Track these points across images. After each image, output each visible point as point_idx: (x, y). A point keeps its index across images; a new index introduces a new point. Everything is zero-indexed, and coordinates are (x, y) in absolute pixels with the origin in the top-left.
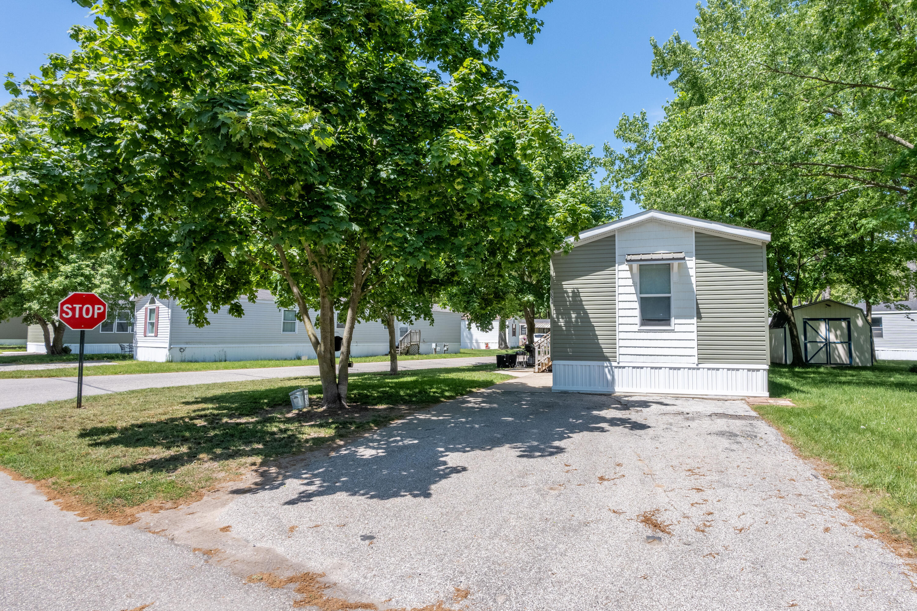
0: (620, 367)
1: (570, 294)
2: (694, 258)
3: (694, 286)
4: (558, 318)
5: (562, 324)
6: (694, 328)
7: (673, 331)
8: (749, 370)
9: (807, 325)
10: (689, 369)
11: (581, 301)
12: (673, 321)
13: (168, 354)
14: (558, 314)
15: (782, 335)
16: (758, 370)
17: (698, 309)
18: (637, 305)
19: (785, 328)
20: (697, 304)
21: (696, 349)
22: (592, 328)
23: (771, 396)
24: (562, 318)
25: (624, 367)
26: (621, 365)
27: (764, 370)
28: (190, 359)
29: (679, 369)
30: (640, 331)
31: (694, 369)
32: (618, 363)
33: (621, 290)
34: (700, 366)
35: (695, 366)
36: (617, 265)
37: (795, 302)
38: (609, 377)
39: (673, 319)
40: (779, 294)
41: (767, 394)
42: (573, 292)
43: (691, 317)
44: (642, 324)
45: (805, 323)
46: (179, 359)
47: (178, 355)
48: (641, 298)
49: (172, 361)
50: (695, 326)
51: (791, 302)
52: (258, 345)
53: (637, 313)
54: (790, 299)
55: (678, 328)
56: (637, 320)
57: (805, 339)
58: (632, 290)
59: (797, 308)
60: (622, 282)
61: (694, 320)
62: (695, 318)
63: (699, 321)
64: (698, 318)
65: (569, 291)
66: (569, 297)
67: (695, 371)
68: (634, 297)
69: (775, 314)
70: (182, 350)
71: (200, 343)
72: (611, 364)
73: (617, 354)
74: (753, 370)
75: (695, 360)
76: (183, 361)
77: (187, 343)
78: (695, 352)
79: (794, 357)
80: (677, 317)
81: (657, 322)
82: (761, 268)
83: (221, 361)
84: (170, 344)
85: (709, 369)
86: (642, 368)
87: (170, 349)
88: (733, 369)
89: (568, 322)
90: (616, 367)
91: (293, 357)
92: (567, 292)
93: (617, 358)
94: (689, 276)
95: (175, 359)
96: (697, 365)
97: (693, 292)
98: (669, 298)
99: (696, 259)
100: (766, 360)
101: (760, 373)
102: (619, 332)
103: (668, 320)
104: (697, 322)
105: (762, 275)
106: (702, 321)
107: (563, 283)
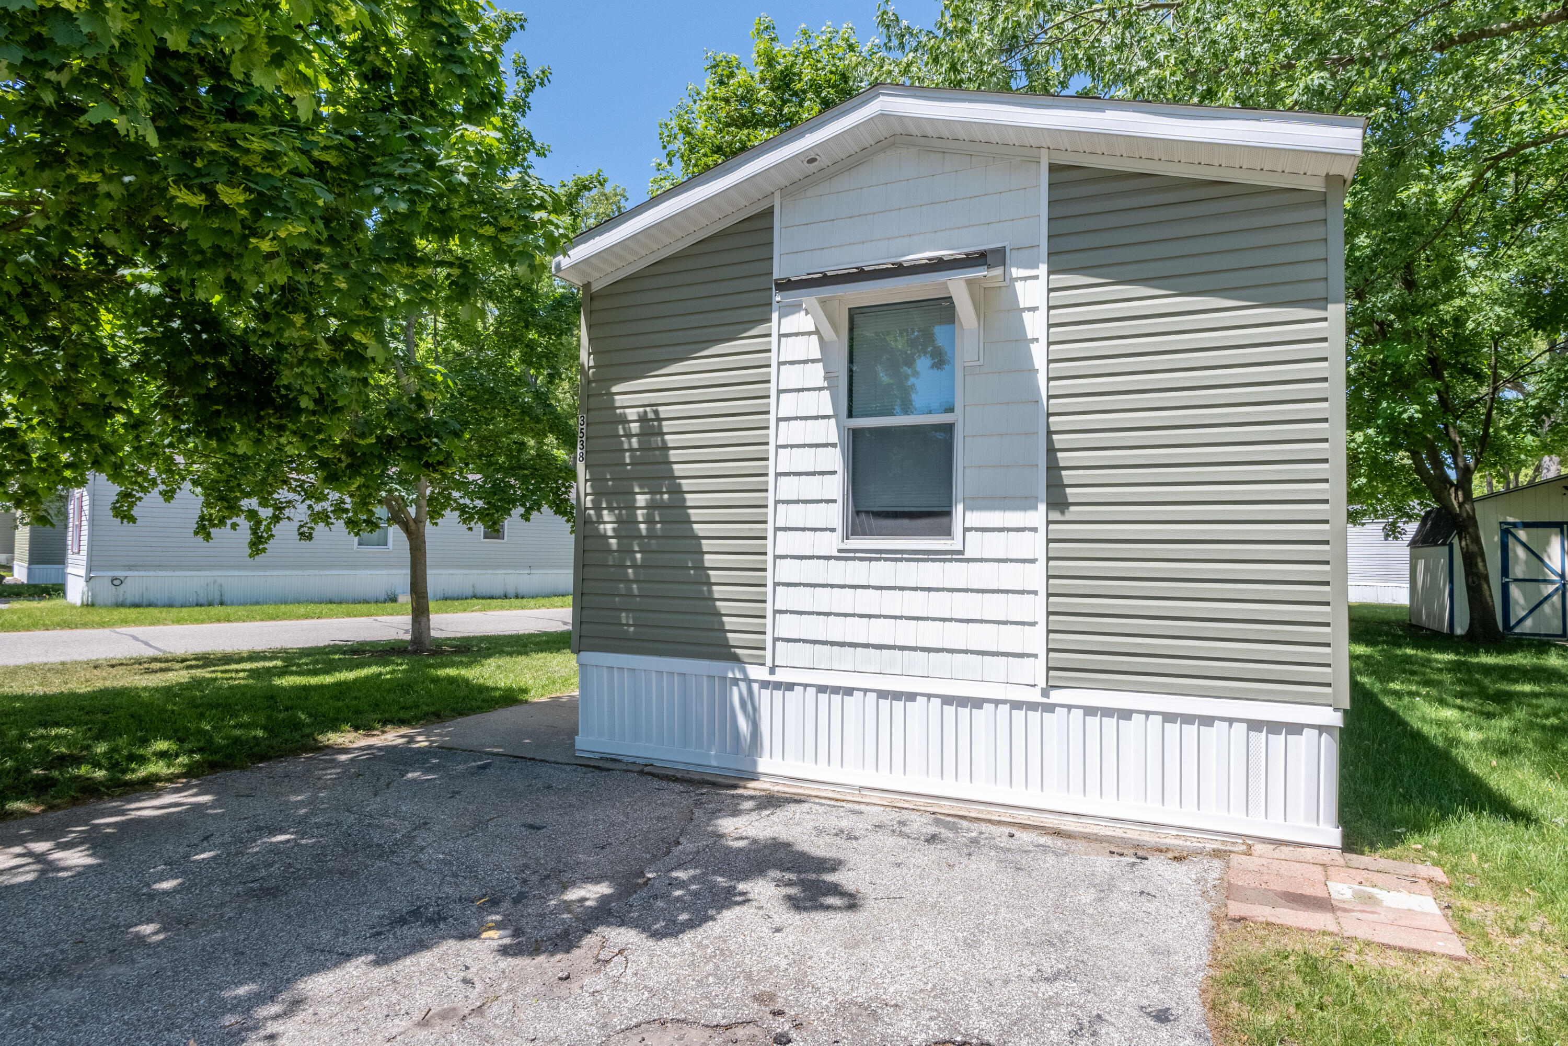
0: (777, 686)
1: (635, 427)
2: (1043, 268)
3: (1042, 378)
4: (598, 508)
5: (609, 529)
6: (1035, 545)
7: (956, 556)
8: (1255, 725)
9: (1511, 540)
10: (1016, 705)
11: (665, 448)
12: (961, 516)
13: (85, 589)
14: (598, 494)
15: (1443, 561)
16: (1295, 729)
17: (1053, 468)
18: (834, 459)
19: (1451, 546)
20: (1051, 450)
21: (1041, 628)
22: (694, 542)
23: (1351, 844)
24: (610, 509)
25: (790, 687)
26: (781, 676)
27: (1321, 729)
28: (137, 601)
29: (977, 703)
30: (845, 556)
31: (1032, 706)
32: (772, 671)
33: (788, 405)
34: (1056, 696)
35: (1035, 696)
36: (775, 316)
37: (1479, 486)
38: (743, 724)
39: (958, 510)
40: (1438, 464)
41: (1333, 835)
42: (643, 419)
43: (1027, 504)
44: (854, 529)
45: (1506, 531)
46: (110, 600)
47: (107, 592)
48: (856, 434)
49: (93, 605)
50: (1041, 536)
51: (1470, 482)
52: (300, 573)
53: (835, 487)
54: (1466, 474)
55: (975, 545)
56: (834, 515)
57: (1505, 571)
58: (823, 403)
59: (1483, 499)
60: (790, 377)
61: (1038, 516)
62: (1042, 507)
63: (1055, 516)
64: (1051, 506)
65: (632, 414)
66: (629, 436)
67: (1035, 716)
68: (829, 431)
69: (1428, 514)
70: (116, 582)
71: (160, 567)
72: (744, 671)
73: (769, 638)
74: (1274, 727)
75: (1036, 671)
76: (120, 605)
77: (130, 568)
78: (1036, 640)
79: (1472, 619)
80: (977, 503)
81: (906, 522)
82: (1318, 290)
83: (210, 604)
84: (90, 569)
85: (1090, 711)
86: (849, 691)
87: (89, 579)
88: (1187, 719)
89: (626, 524)
90: (765, 684)
91: (382, 597)
92: (624, 421)
93: (768, 653)
94: (1023, 341)
95: (99, 600)
96: (1045, 693)
97: (1037, 402)
98: (949, 429)
99: (1050, 273)
100: (1329, 685)
101: (1304, 743)
102: (776, 557)
103: (948, 514)
104: (1049, 522)
105: (1325, 319)
106: (1068, 517)
107: (615, 389)
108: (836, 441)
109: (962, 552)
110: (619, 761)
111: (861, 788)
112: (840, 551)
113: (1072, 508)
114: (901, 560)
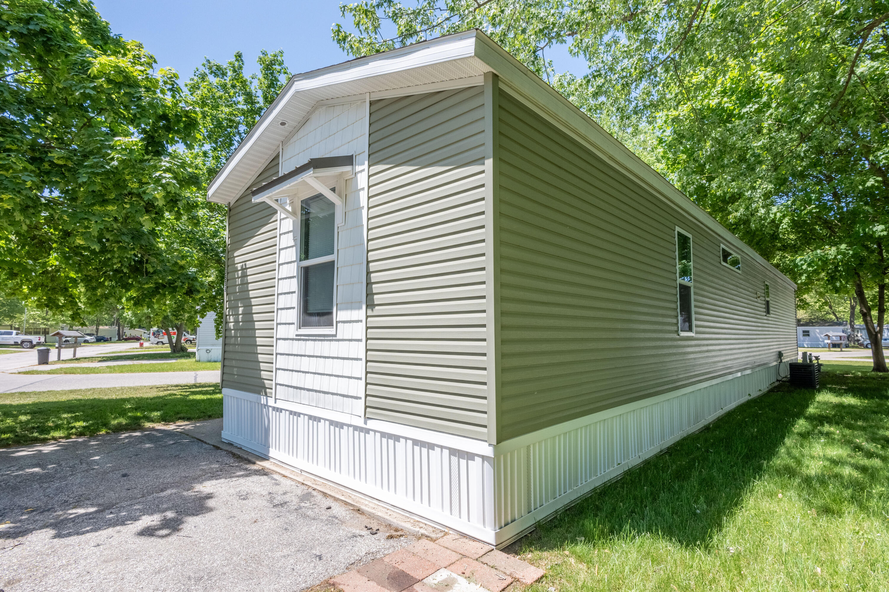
0: (277, 410)
1: (240, 273)
2: (367, 164)
3: (365, 229)
4: (229, 315)
5: (232, 325)
6: (362, 331)
7: (332, 338)
8: (453, 452)
10: (355, 428)
11: (248, 283)
12: (336, 315)
14: (229, 309)
16: (471, 456)
17: (369, 284)
18: (295, 285)
20: (368, 273)
21: (362, 381)
24: (233, 315)
25: (281, 410)
26: (278, 404)
27: (484, 458)
28: (216, 360)
29: (342, 427)
30: (299, 338)
31: (360, 429)
32: (274, 401)
33: (282, 257)
34: (371, 424)
35: (361, 423)
39: (335, 311)
41: (491, 535)
42: (242, 269)
43: (359, 305)
44: (302, 324)
46: (206, 359)
48: (302, 270)
49: (199, 361)
50: (363, 326)
53: (296, 300)
55: (341, 330)
56: (296, 316)
58: (293, 254)
60: (283, 242)
61: (360, 314)
62: (364, 308)
63: (370, 313)
64: (367, 307)
65: (239, 267)
66: (238, 278)
67: (362, 436)
68: (294, 269)
72: (267, 401)
73: (274, 383)
74: (462, 454)
75: (362, 408)
78: (358, 388)
80: (341, 307)
82: (481, 153)
85: (383, 434)
86: (299, 415)
89: (236, 323)
90: (274, 408)
92: (237, 271)
93: (274, 391)
94: (359, 208)
95: (202, 359)
96: (365, 422)
97: (362, 244)
98: (332, 264)
99: (369, 166)
100: (485, 426)
101: (476, 465)
102: (277, 339)
103: (331, 313)
104: (367, 317)
105: (483, 172)
106: (375, 313)
107: (235, 254)
108: (295, 274)
109: (335, 335)
110: (232, 445)
111: (301, 471)
112: (297, 335)
113: (377, 308)
114: (308, 340)
